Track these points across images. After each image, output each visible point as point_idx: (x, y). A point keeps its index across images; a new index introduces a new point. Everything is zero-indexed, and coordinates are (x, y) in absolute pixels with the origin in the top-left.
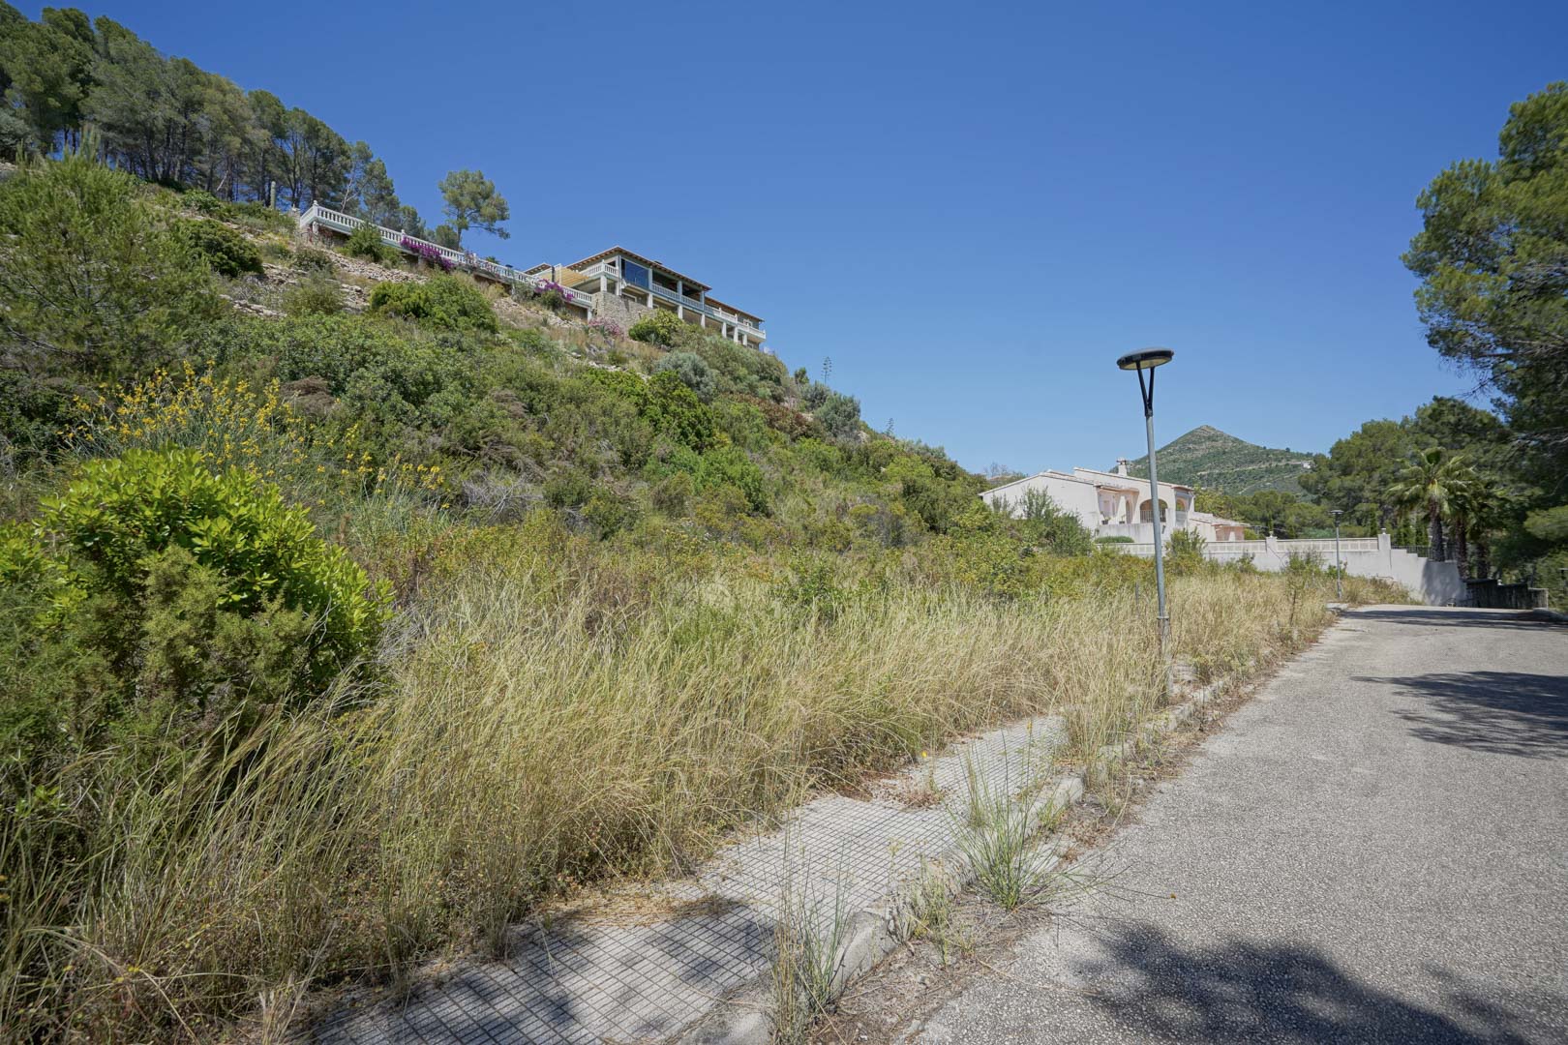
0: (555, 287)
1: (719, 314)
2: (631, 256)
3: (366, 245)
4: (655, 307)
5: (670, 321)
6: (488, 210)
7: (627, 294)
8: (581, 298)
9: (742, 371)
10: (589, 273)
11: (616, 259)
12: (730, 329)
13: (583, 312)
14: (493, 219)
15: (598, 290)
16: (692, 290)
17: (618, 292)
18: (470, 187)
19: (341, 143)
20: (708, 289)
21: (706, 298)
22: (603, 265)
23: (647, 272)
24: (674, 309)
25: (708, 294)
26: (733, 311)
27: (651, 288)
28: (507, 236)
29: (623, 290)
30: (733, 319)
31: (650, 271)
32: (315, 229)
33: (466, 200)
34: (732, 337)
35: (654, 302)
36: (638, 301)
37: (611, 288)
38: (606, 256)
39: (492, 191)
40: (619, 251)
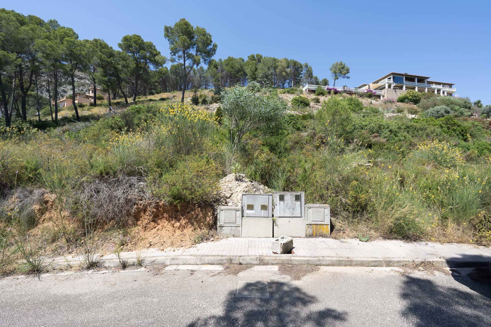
0: (370, 91)
1: (434, 86)
2: (395, 74)
3: (321, 92)
4: (406, 90)
5: (413, 93)
7: (395, 88)
8: (378, 92)
10: (380, 84)
11: (391, 77)
12: (439, 90)
13: (379, 97)
14: (345, 74)
15: (385, 88)
16: (421, 80)
17: (392, 88)
18: (339, 67)
19: (301, 65)
20: (428, 78)
21: (428, 82)
22: (386, 80)
23: (403, 78)
24: (414, 88)
25: (428, 80)
26: (439, 84)
27: (404, 83)
28: (349, 78)
29: (394, 86)
30: (440, 87)
31: (404, 78)
32: (307, 91)
33: (337, 71)
34: (440, 93)
35: (406, 88)
36: (399, 89)
37: (389, 86)
38: (387, 76)
39: (345, 66)
40: (392, 74)
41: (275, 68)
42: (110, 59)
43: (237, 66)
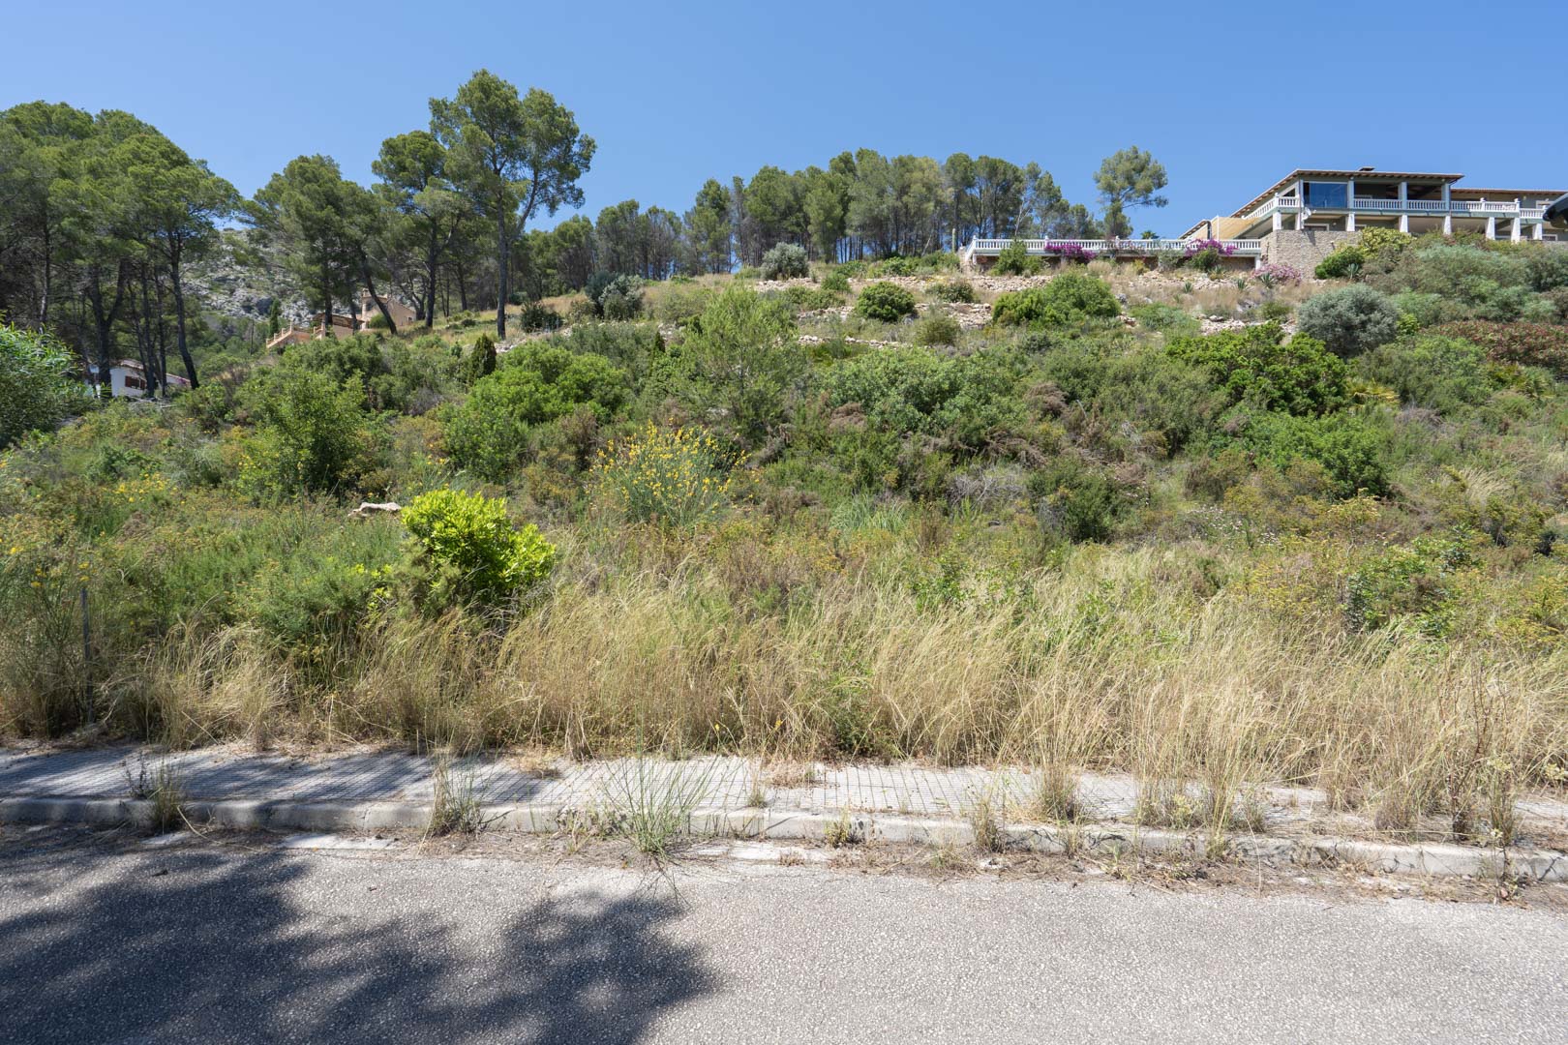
0: (1214, 244)
1: (1481, 208)
2: (1311, 175)
3: (1009, 261)
4: (1357, 228)
5: (1383, 240)
6: (1141, 184)
7: (1311, 226)
8: (1246, 248)
9: (1486, 286)
10: (1259, 214)
11: (1297, 186)
12: (1503, 225)
13: (1249, 262)
14: (1148, 190)
15: (1271, 230)
16: (1425, 188)
17: (1298, 226)
18: (1125, 166)
19: (1015, 170)
20: (1456, 178)
21: (1452, 192)
22: (1275, 202)
23: (1345, 188)
24: (1393, 223)
25: (1455, 186)
26: (1508, 196)
27: (1351, 205)
28: (1165, 202)
29: (1305, 221)
30: (1512, 208)
31: (1351, 186)
32: (974, 260)
33: (1120, 182)
34: (1509, 233)
35: (1357, 221)
36: (1333, 228)
37: (1289, 223)
38: (1283, 186)
39: (1147, 162)
40: (1300, 175)
41: (903, 190)
42: (325, 212)
43: (784, 194)
